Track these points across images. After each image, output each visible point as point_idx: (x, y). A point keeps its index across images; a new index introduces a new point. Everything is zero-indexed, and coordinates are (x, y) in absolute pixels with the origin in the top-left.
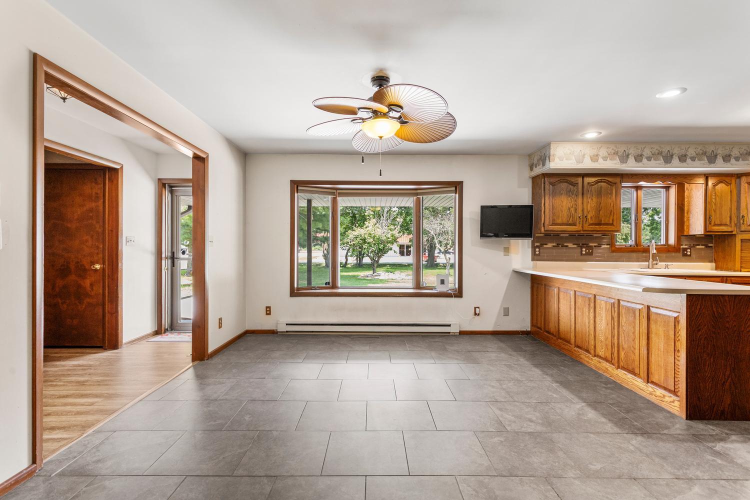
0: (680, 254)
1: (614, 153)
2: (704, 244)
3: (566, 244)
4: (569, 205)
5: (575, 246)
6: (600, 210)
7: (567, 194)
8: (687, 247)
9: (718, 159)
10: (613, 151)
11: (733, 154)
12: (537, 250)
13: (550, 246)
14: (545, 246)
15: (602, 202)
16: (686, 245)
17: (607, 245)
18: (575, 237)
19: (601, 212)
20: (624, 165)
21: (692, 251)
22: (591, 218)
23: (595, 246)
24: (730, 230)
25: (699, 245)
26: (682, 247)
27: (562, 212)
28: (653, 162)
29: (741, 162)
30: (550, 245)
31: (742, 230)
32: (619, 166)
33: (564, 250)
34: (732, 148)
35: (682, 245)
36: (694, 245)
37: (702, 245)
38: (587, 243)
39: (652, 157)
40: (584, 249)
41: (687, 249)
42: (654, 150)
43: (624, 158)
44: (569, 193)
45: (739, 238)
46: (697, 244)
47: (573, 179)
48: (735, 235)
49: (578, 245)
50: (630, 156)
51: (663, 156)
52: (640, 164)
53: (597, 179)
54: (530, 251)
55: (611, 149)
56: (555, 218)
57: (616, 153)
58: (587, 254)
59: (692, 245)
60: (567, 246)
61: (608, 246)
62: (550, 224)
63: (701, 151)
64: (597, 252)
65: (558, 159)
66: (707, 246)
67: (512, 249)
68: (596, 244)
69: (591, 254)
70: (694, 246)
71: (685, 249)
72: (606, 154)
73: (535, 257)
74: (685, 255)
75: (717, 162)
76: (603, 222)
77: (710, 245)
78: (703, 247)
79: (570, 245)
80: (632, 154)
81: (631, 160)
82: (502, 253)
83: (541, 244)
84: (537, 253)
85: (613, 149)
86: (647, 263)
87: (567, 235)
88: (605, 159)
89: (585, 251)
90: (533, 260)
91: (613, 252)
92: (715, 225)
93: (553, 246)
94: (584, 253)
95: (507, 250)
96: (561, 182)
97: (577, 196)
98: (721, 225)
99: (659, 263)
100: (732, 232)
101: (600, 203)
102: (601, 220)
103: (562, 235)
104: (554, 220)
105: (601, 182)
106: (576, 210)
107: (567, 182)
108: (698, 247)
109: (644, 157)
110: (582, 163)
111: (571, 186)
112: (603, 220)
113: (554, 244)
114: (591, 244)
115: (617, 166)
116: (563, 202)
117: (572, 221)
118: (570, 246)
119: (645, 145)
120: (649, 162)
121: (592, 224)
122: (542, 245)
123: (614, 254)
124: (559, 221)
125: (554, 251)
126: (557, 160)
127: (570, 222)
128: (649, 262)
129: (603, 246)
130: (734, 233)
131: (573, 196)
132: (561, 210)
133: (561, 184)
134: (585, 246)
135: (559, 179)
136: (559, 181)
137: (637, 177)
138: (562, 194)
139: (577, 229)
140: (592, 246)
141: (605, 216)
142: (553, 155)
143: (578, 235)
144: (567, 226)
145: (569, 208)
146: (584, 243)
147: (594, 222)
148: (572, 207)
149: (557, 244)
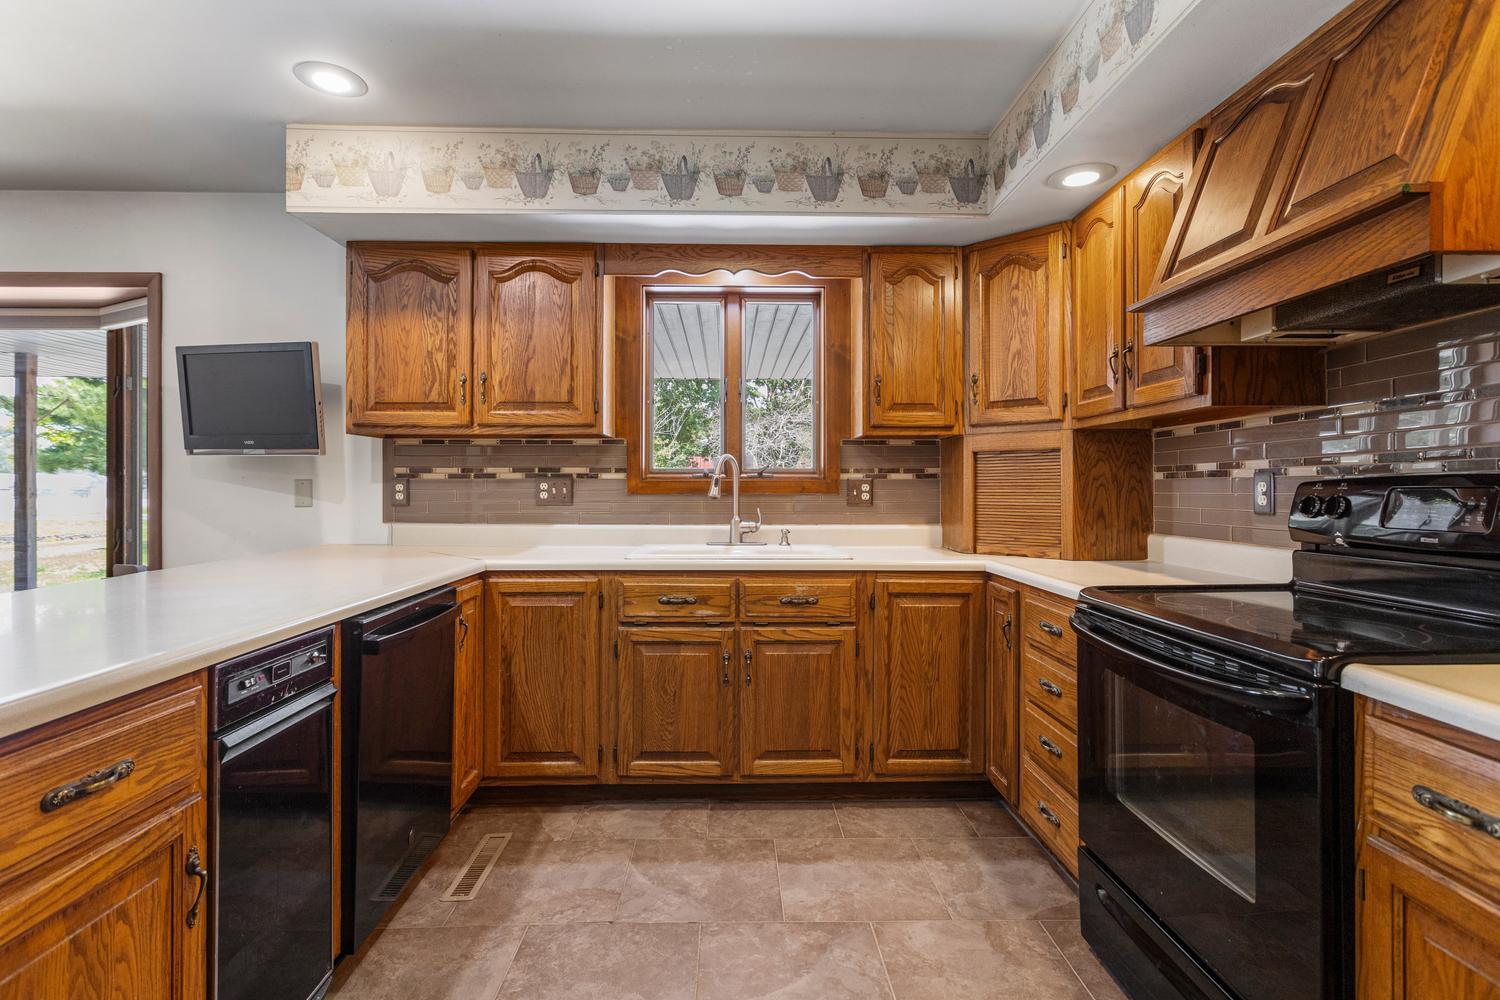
0: (840, 500)
1: (504, 165)
2: (912, 465)
3: (490, 470)
4: (430, 343)
5: (519, 476)
6: (528, 361)
7: (421, 306)
8: (860, 476)
9: (845, 187)
10: (499, 157)
11: (893, 170)
12: (400, 487)
13: (442, 477)
14: (426, 476)
15: (536, 330)
16: (857, 471)
17: (618, 471)
18: (511, 445)
19: (531, 365)
20: (536, 203)
21: (879, 492)
22: (500, 382)
23: (580, 476)
24: (941, 423)
25: (897, 471)
26: (844, 476)
27: (407, 364)
28: (632, 195)
29: (920, 197)
30: (440, 473)
31: (975, 420)
32: (520, 205)
34: (891, 152)
35: (847, 471)
36: (880, 470)
37: (907, 471)
38: (556, 466)
39: (627, 179)
40: (544, 486)
41: (862, 482)
42: (637, 156)
43: (537, 180)
44: (427, 304)
46: (887, 466)
47: (441, 262)
48: (961, 437)
49: (529, 473)
50: (556, 175)
51: (664, 175)
52: (591, 202)
54: (378, 489)
55: (492, 151)
56: (384, 384)
57: (510, 164)
58: (553, 500)
59: (876, 472)
60: (493, 476)
61: (622, 476)
63: (790, 161)
64: (583, 489)
65: (313, 182)
66: (920, 475)
67: (323, 484)
68: (583, 470)
69: (570, 498)
70: (883, 473)
71: (854, 485)
72: (475, 167)
73: (395, 510)
74: (854, 502)
75: (840, 195)
76: (538, 397)
77: (931, 471)
78: (909, 476)
79: (504, 473)
80: (562, 169)
81: (561, 188)
82: (291, 498)
83: (411, 470)
84: (400, 497)
85: (498, 151)
86: (728, 527)
88: (472, 182)
89: (549, 491)
90: (387, 518)
91: (633, 492)
92: (895, 406)
93: (451, 476)
94: (544, 495)
95: (305, 490)
96: (404, 269)
97: (454, 313)
98: (911, 407)
99: (764, 527)
100: (950, 428)
101: (530, 337)
102: (532, 392)
104: (380, 390)
105: (527, 269)
106: (451, 359)
107: (423, 269)
108: (893, 476)
109: (603, 178)
110: (396, 194)
111: (434, 282)
112: (537, 389)
113: (455, 471)
114: (566, 470)
115: (510, 205)
116: (408, 333)
117: (440, 394)
118: (503, 476)
119: (605, 140)
120: (620, 195)
121: (504, 404)
122: (414, 474)
123: (638, 499)
124: (397, 395)
125: (456, 494)
126: (309, 185)
127: (434, 397)
128: (730, 523)
129: (605, 476)
130: (955, 431)
131: (442, 315)
132: (403, 360)
133: (404, 275)
134: (549, 475)
135: (396, 259)
136: (400, 268)
137: (650, 254)
138: (405, 307)
139: (454, 418)
140: (570, 476)
141: (544, 375)
142: (297, 169)
143: (527, 442)
144: (425, 409)
145: (430, 354)
146: (543, 466)
147: (509, 397)
148: (439, 349)
149: (463, 471)
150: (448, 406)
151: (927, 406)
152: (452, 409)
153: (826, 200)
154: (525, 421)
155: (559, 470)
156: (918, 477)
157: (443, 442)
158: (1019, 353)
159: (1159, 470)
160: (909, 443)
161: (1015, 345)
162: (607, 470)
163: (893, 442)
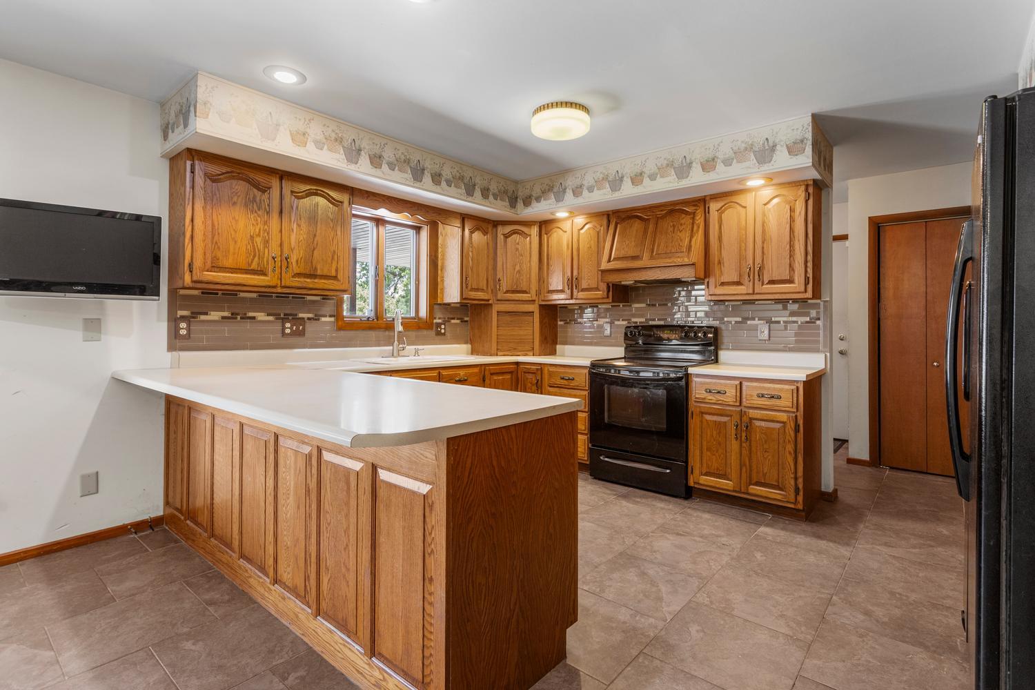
0: (433, 333)
1: (336, 140)
2: (459, 317)
3: (251, 314)
4: (252, 230)
5: (271, 318)
6: (314, 249)
7: (246, 205)
8: (440, 321)
9: (476, 191)
10: (333, 134)
11: (492, 188)
12: (183, 325)
13: (216, 318)
14: (203, 317)
15: (318, 232)
16: (439, 318)
17: (330, 316)
18: (267, 298)
19: (315, 252)
20: (353, 167)
21: (448, 329)
22: (297, 261)
23: (309, 319)
24: (486, 298)
25: (453, 319)
26: (435, 321)
27: (236, 242)
28: (397, 174)
29: (499, 202)
30: (215, 316)
31: (499, 298)
33: (248, 325)
34: (490, 181)
35: (435, 318)
36: (448, 318)
37: (458, 319)
38: (294, 312)
39: (395, 165)
40: (288, 325)
41: (441, 324)
42: (399, 154)
43: (353, 154)
44: (251, 204)
45: (496, 308)
46: (452, 316)
47: (260, 178)
48: (491, 305)
49: (277, 316)
50: (363, 153)
51: (410, 167)
52: (378, 172)
53: (308, 187)
54: (163, 326)
55: (330, 130)
56: (219, 254)
57: (339, 140)
58: (293, 334)
59: (446, 319)
60: (254, 318)
61: (332, 319)
62: (207, 268)
63: (458, 174)
64: (310, 328)
65: (216, 116)
66: (463, 321)
67: (112, 323)
68: (310, 315)
69: (301, 334)
70: (449, 320)
71: (439, 325)
72: (320, 137)
73: (177, 342)
74: (439, 334)
75: (475, 195)
76: (319, 272)
77: (466, 319)
78: (458, 321)
79: (261, 316)
80: (366, 150)
81: (364, 161)
82: (79, 335)
83: (192, 313)
84: (183, 332)
85: (333, 131)
86: (391, 348)
87: (254, 295)
88: (319, 145)
89: (291, 328)
90: (171, 348)
91: (340, 329)
92: (472, 290)
93: (223, 318)
94: (288, 331)
95: (94, 327)
96: (233, 178)
97: (267, 213)
98: (477, 290)
99: (408, 347)
100: (488, 300)
101: (315, 235)
102: (316, 269)
103: (242, 295)
104: (215, 259)
105: (316, 194)
106: (266, 242)
107: (248, 181)
108: (453, 321)
109: (384, 161)
110: (273, 140)
111: (255, 190)
112: (319, 267)
113: (226, 314)
114: (301, 315)
116: (237, 221)
118: (259, 318)
119: (385, 141)
120: (392, 172)
121: (299, 275)
122: (195, 315)
123: (342, 333)
124: (229, 263)
125: (227, 330)
126: (215, 118)
127: (254, 266)
128: (393, 345)
129: (323, 319)
130: (490, 302)
131: (260, 213)
132: (233, 239)
133: (234, 182)
134: (290, 318)
135: (229, 170)
136: (231, 176)
137: (375, 198)
138: (234, 204)
139: (268, 281)
140: (304, 318)
141: (323, 259)
142: (205, 104)
143: (277, 297)
144: (246, 273)
145: (252, 237)
146: (288, 312)
147: (302, 271)
148: (259, 235)
149: (232, 314)
151: (482, 290)
153: (468, 195)
154: (311, 286)
155: (296, 315)
156: (461, 322)
157: (217, 294)
158: (519, 272)
159: (561, 321)
160: (458, 306)
161: (517, 268)
162: (325, 316)
163: (452, 305)
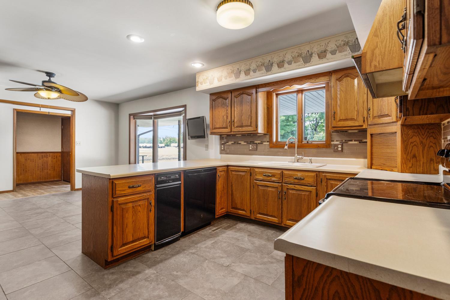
0: (330, 150)
1: (231, 72)
2: (358, 139)
3: (240, 142)
4: (223, 114)
5: (245, 143)
6: (242, 116)
7: (222, 106)
8: (338, 143)
9: (313, 57)
11: (328, 49)
12: (223, 146)
13: (230, 144)
14: (227, 144)
15: (244, 108)
16: (337, 141)
17: (267, 142)
20: (238, 80)
21: (345, 147)
22: (236, 122)
23: (259, 143)
25: (352, 141)
26: (332, 143)
28: (258, 73)
29: (338, 54)
30: (230, 143)
31: (371, 123)
32: (235, 81)
33: (239, 146)
34: (328, 43)
35: (333, 141)
36: (345, 141)
38: (253, 141)
39: (256, 69)
40: (251, 146)
42: (259, 63)
43: (238, 74)
46: (349, 139)
47: (225, 96)
49: (247, 142)
50: (242, 72)
51: (264, 67)
52: (249, 77)
53: (239, 92)
54: (219, 147)
56: (216, 124)
57: (233, 72)
58: (253, 149)
59: (344, 141)
60: (240, 143)
61: (268, 143)
63: (298, 54)
64: (260, 147)
67: (210, 146)
68: (259, 142)
69: (256, 149)
70: (346, 141)
71: (336, 145)
72: (226, 74)
73: (222, 152)
74: (336, 151)
75: (312, 59)
76: (244, 125)
77: (365, 141)
78: (356, 142)
79: (242, 143)
80: (243, 70)
81: (243, 75)
84: (223, 148)
85: (230, 69)
88: (226, 78)
89: (252, 147)
90: (220, 153)
91: (271, 147)
92: (340, 120)
93: (232, 144)
95: (207, 147)
97: (228, 107)
98: (346, 120)
99: (304, 158)
100: (362, 126)
101: (242, 110)
102: (243, 123)
105: (243, 94)
106: (227, 117)
107: (222, 98)
108: (350, 142)
109: (251, 70)
110: (213, 84)
111: (224, 100)
113: (233, 142)
114: (256, 142)
115: (233, 81)
116: (219, 112)
117: (225, 125)
118: (242, 144)
119: (252, 61)
120: (255, 74)
121: (237, 127)
122: (225, 143)
123: (272, 149)
124: (218, 126)
125: (233, 148)
126: (199, 85)
129: (264, 143)
130: (364, 127)
131: (225, 107)
132: (219, 118)
133: (219, 99)
134: (252, 143)
135: (217, 96)
136: (218, 98)
137: (269, 85)
138: (219, 106)
139: (228, 131)
140: (256, 143)
141: (245, 119)
142: (198, 82)
143: (247, 135)
144: (223, 129)
145: (223, 116)
146: (251, 141)
147: (238, 125)
148: (225, 115)
149: (234, 142)
150: (226, 128)
151: (352, 119)
152: (227, 128)
153: (307, 62)
154: (241, 130)
155: (254, 142)
156: (360, 142)
157: (230, 136)
160: (356, 131)
162: (265, 142)
163: (350, 131)
